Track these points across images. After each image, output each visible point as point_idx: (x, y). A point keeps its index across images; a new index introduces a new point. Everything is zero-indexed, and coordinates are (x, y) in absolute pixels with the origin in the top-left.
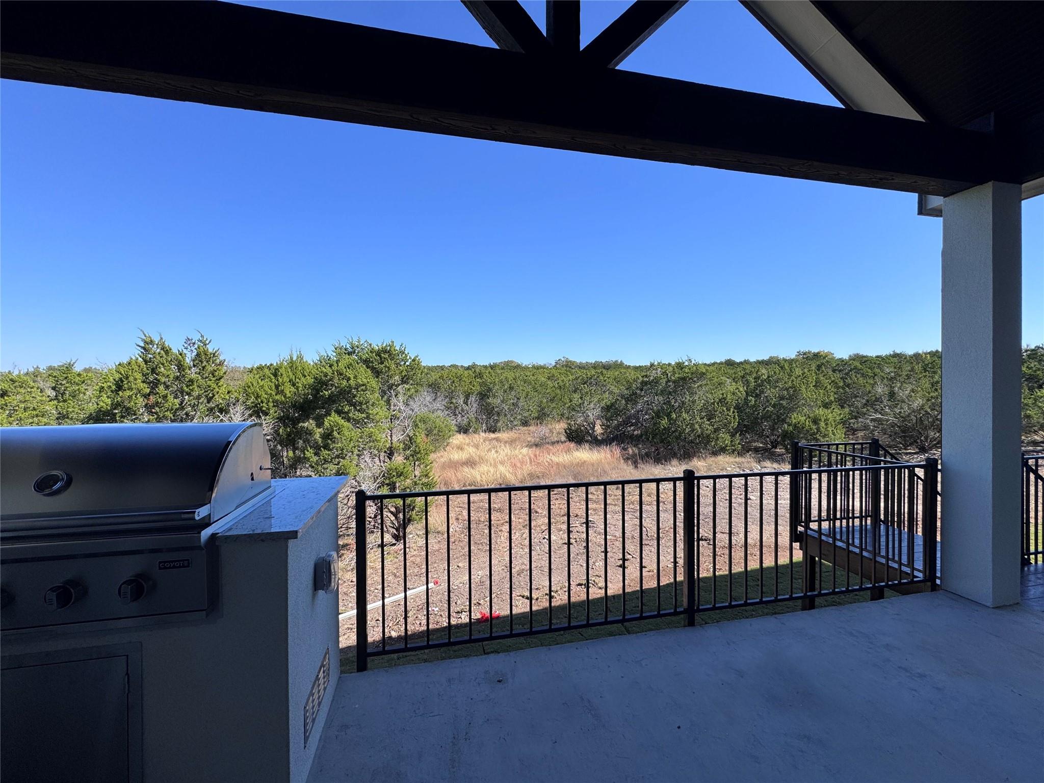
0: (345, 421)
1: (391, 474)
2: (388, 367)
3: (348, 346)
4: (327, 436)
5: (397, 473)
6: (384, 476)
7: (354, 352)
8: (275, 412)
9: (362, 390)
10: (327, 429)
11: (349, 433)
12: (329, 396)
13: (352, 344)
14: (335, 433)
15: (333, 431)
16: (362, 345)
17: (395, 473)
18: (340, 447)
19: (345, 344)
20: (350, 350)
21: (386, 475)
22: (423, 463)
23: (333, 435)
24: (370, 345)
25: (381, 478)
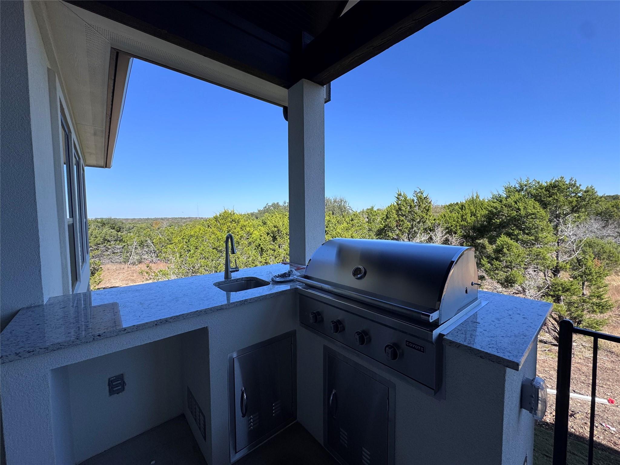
0: (514, 242)
1: (556, 288)
2: (557, 200)
3: (517, 186)
4: (499, 251)
5: (563, 288)
6: (548, 288)
7: (522, 190)
8: (461, 232)
9: (532, 218)
10: (498, 246)
11: (518, 251)
12: (500, 222)
13: (520, 184)
14: (505, 250)
15: (503, 248)
16: (530, 183)
17: (561, 288)
18: (509, 260)
19: (514, 184)
20: (518, 188)
21: (550, 287)
22: (595, 285)
23: (503, 251)
24: (539, 183)
25: (545, 289)
